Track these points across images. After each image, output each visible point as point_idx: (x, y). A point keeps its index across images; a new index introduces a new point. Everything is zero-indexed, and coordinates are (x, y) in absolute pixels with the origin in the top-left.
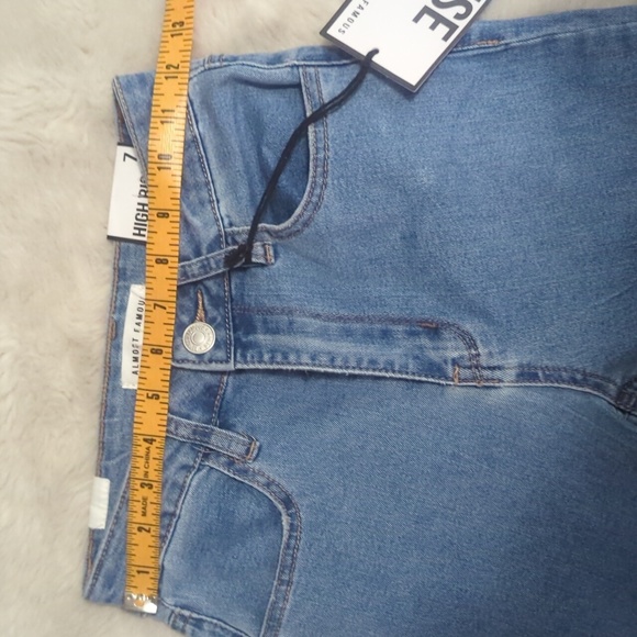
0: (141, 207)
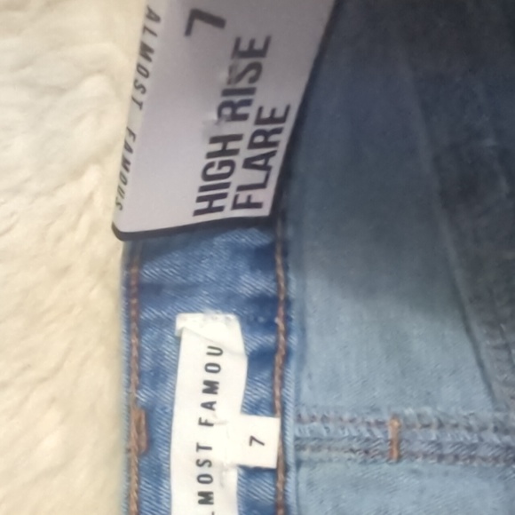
0: (217, 147)
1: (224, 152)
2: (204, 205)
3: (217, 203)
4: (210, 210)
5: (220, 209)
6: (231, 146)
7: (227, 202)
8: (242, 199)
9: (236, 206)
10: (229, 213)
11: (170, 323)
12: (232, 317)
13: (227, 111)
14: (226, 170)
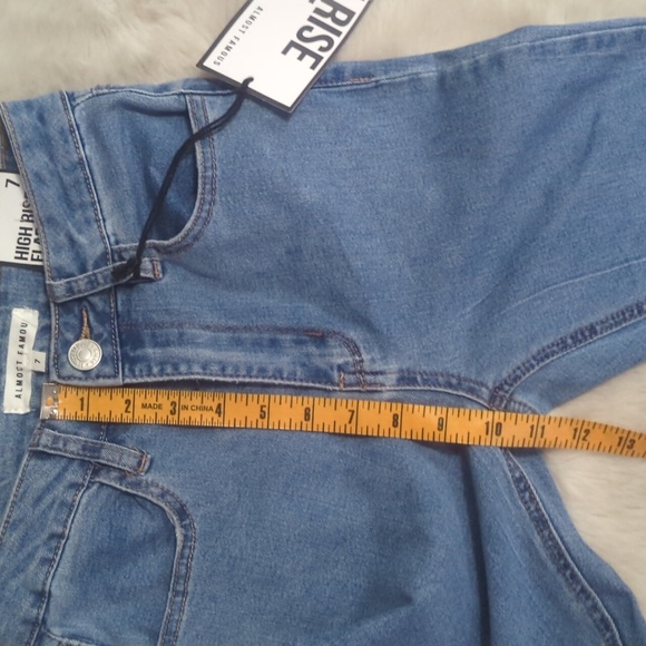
0: (23, 231)
1: (26, 234)
2: (19, 255)
3: (24, 256)
4: (21, 258)
5: (26, 259)
6: (28, 232)
7: (29, 257)
8: (35, 257)
9: (32, 259)
10: (29, 262)
11: (9, 312)
12: (36, 312)
13: (25, 218)
14: (27, 242)
